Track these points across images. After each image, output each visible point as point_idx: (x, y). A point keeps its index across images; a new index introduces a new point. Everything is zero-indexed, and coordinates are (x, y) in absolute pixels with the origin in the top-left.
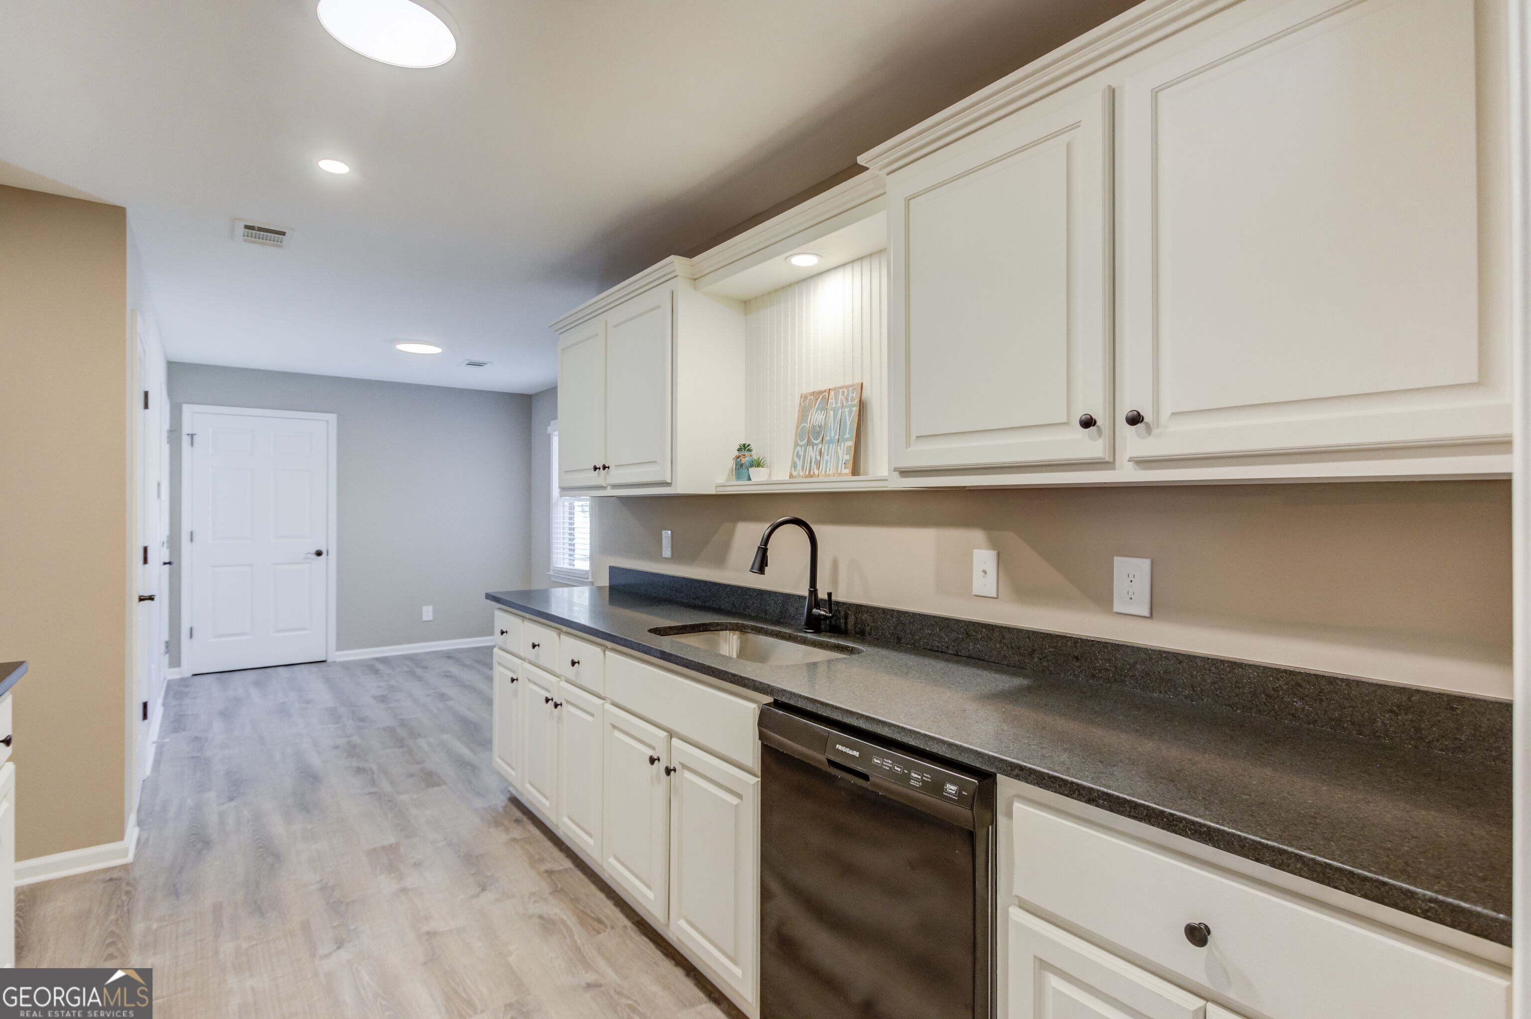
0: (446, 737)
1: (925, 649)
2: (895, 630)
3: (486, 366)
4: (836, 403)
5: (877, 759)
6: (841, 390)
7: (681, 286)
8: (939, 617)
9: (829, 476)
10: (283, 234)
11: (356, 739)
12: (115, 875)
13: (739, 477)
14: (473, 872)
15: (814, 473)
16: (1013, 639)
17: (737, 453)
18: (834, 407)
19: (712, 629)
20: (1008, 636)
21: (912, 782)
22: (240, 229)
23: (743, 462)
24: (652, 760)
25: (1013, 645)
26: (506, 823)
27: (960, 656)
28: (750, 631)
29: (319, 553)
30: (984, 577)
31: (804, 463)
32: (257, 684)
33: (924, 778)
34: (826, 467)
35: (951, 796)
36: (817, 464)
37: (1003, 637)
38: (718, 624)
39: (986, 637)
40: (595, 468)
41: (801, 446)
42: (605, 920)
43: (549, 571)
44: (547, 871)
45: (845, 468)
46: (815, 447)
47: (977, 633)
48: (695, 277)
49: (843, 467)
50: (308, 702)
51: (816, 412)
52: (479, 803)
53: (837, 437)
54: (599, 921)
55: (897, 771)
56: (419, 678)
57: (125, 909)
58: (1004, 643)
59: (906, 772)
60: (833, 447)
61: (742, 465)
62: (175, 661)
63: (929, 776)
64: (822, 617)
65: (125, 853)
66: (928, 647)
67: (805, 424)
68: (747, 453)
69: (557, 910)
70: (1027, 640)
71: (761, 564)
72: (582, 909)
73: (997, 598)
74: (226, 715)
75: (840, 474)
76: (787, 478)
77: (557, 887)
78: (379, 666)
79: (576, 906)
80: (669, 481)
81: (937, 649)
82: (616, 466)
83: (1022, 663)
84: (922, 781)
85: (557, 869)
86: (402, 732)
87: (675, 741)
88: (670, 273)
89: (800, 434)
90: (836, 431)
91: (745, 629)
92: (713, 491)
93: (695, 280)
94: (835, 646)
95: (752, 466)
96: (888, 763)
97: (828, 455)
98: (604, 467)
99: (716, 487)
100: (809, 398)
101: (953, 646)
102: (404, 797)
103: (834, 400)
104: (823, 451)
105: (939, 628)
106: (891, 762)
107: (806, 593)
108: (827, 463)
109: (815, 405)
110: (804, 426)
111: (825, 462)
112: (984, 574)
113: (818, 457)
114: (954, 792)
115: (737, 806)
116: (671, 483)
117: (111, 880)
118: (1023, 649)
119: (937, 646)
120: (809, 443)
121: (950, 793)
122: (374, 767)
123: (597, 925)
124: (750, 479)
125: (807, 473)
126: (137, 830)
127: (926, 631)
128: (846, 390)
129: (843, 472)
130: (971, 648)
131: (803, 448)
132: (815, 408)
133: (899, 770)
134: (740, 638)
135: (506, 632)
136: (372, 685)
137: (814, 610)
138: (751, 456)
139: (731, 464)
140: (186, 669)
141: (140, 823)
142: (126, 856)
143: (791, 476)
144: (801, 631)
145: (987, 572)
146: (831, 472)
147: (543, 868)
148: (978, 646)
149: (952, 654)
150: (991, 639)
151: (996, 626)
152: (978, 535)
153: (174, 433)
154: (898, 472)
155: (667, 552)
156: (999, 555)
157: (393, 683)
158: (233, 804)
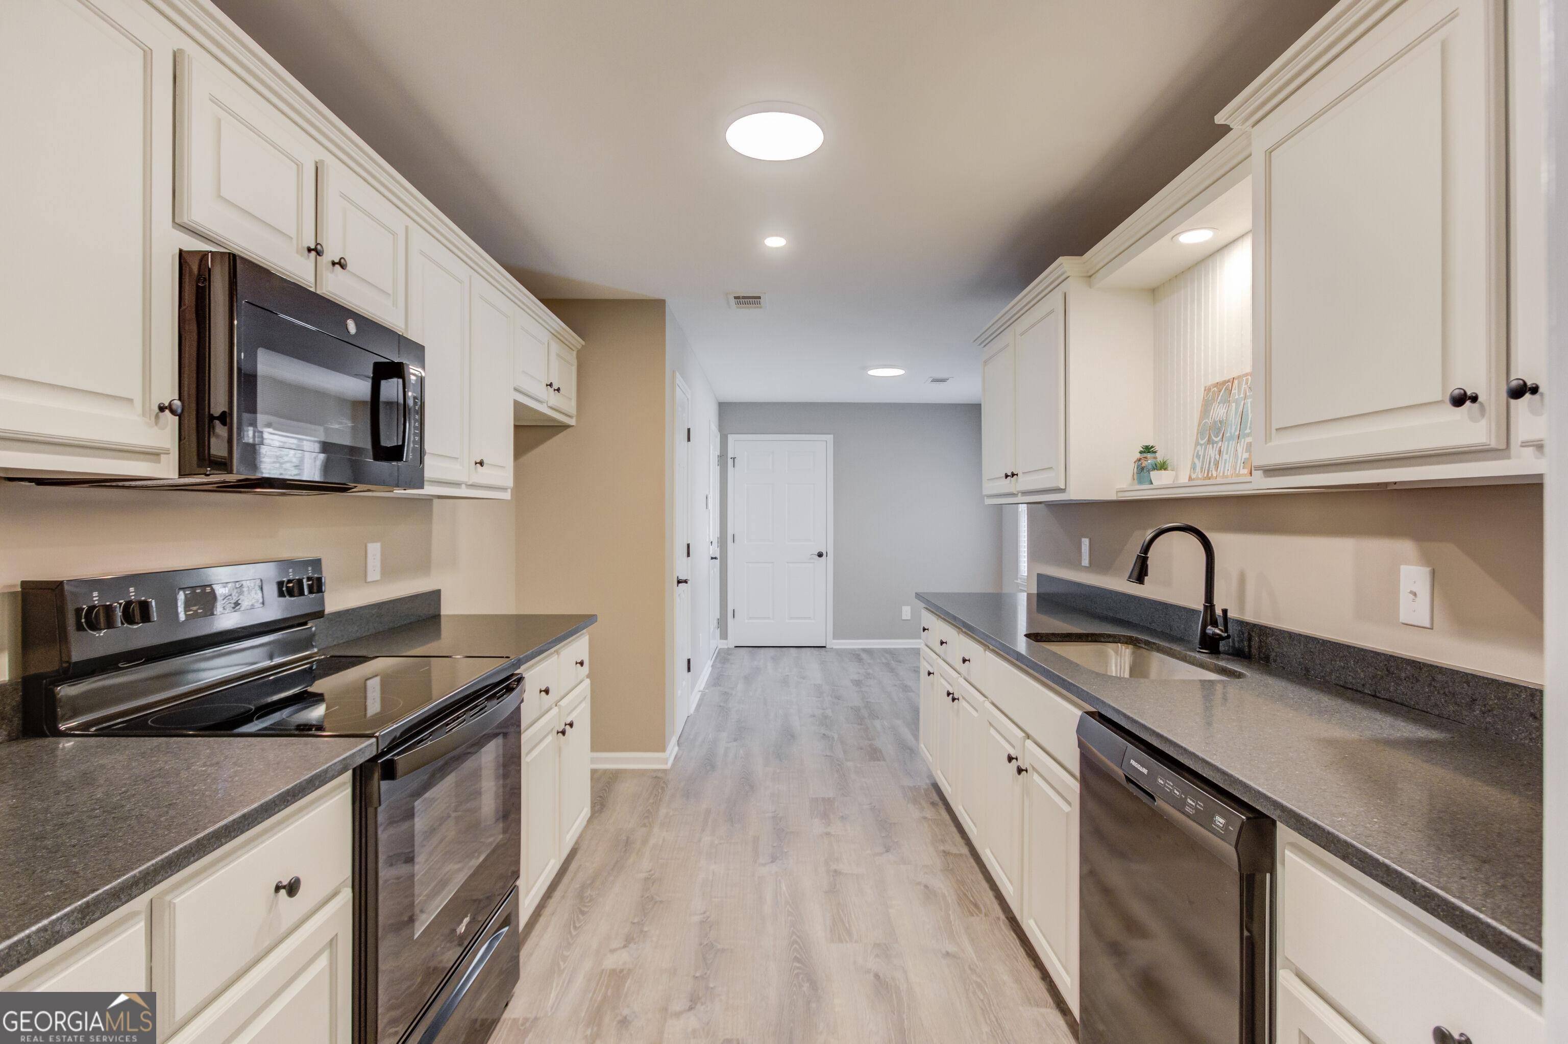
0: (898, 722)
1: (1338, 685)
2: (1303, 658)
3: (948, 381)
4: (1239, 394)
5: (1161, 779)
6: (1244, 379)
7: (1073, 287)
8: (1354, 648)
9: (1227, 477)
10: (759, 298)
11: (829, 712)
12: (660, 775)
13: (1140, 482)
14: (883, 835)
15: (1212, 475)
16: (1446, 683)
17: (1138, 456)
18: (1237, 399)
19: (1103, 640)
20: (1439, 677)
21: (1187, 809)
22: (733, 301)
23: (1143, 465)
24: (1010, 759)
25: (1447, 690)
26: (923, 803)
27: (1378, 697)
28: (1144, 646)
29: (820, 555)
30: (1414, 601)
31: (1203, 462)
32: (773, 659)
33: (1198, 806)
34: (1225, 467)
35: (1218, 829)
36: (1215, 465)
37: (1434, 679)
38: (1109, 636)
39: (1411, 677)
40: (1007, 476)
41: (1201, 445)
42: (981, 906)
43: (1017, 580)
44: (944, 851)
45: (1243, 468)
46: (1215, 445)
47: (1400, 671)
48: (1089, 274)
49: (1242, 467)
50: (804, 678)
51: (1218, 406)
52: (907, 782)
53: (1237, 433)
54: (976, 906)
55: (1176, 794)
56: (892, 670)
57: (659, 798)
58: (1435, 687)
59: (1183, 796)
60: (1232, 444)
61: (1143, 469)
62: (724, 635)
63: (1202, 804)
64: (1217, 637)
65: (666, 761)
66: (1341, 683)
67: (1207, 420)
68: (1149, 455)
69: (942, 884)
70: (1465, 685)
71: (1141, 573)
72: (965, 891)
73: (1432, 629)
74: (748, 679)
75: (1238, 475)
76: (1187, 481)
77: (948, 867)
78: (864, 656)
79: (960, 887)
80: (1063, 487)
81: (1350, 687)
82: (1023, 473)
83: (1458, 715)
84: (1196, 809)
85: (954, 852)
86: (864, 713)
87: (1029, 743)
88: (1062, 274)
89: (1201, 433)
90: (1237, 426)
91: (1139, 643)
92: (1113, 497)
93: (1090, 276)
94: (1222, 669)
95: (1154, 469)
96: (1170, 785)
97: (1227, 453)
98: (1013, 475)
99: (1117, 492)
100: (1212, 390)
101: (1371, 685)
102: (850, 764)
103: (1237, 391)
104: (1222, 450)
105: (1354, 661)
106: (1171, 784)
107: (1201, 608)
108: (1225, 463)
109: (1218, 398)
110: (1205, 422)
111: (1223, 461)
112: (1413, 597)
113: (1217, 457)
114: (1221, 826)
115: (1068, 814)
116: (1065, 489)
117: (656, 777)
118: (1459, 697)
119: (1351, 683)
120: (1210, 441)
121: (1218, 826)
122: (836, 736)
123: (972, 908)
124: (1152, 483)
125: (1205, 475)
126: (676, 748)
127: (1338, 663)
128: (1250, 378)
129: (1241, 473)
130: (1392, 689)
131: (1203, 447)
132: (1218, 401)
133: (1178, 793)
134: (1133, 653)
135: (928, 629)
136: (854, 671)
137: (1209, 627)
138: (1155, 458)
139: (1131, 468)
140: (731, 643)
141: (679, 743)
142: (667, 763)
143: (1190, 479)
144: (1194, 650)
145: (1417, 593)
146: (1229, 474)
147: (942, 848)
148: (1401, 687)
149: (1369, 694)
150: (1418, 680)
151: (1425, 665)
152: (1406, 547)
153: (723, 458)
154: (1262, 471)
155: (1085, 562)
156: (1433, 573)
157: (870, 671)
158: (735, 744)
